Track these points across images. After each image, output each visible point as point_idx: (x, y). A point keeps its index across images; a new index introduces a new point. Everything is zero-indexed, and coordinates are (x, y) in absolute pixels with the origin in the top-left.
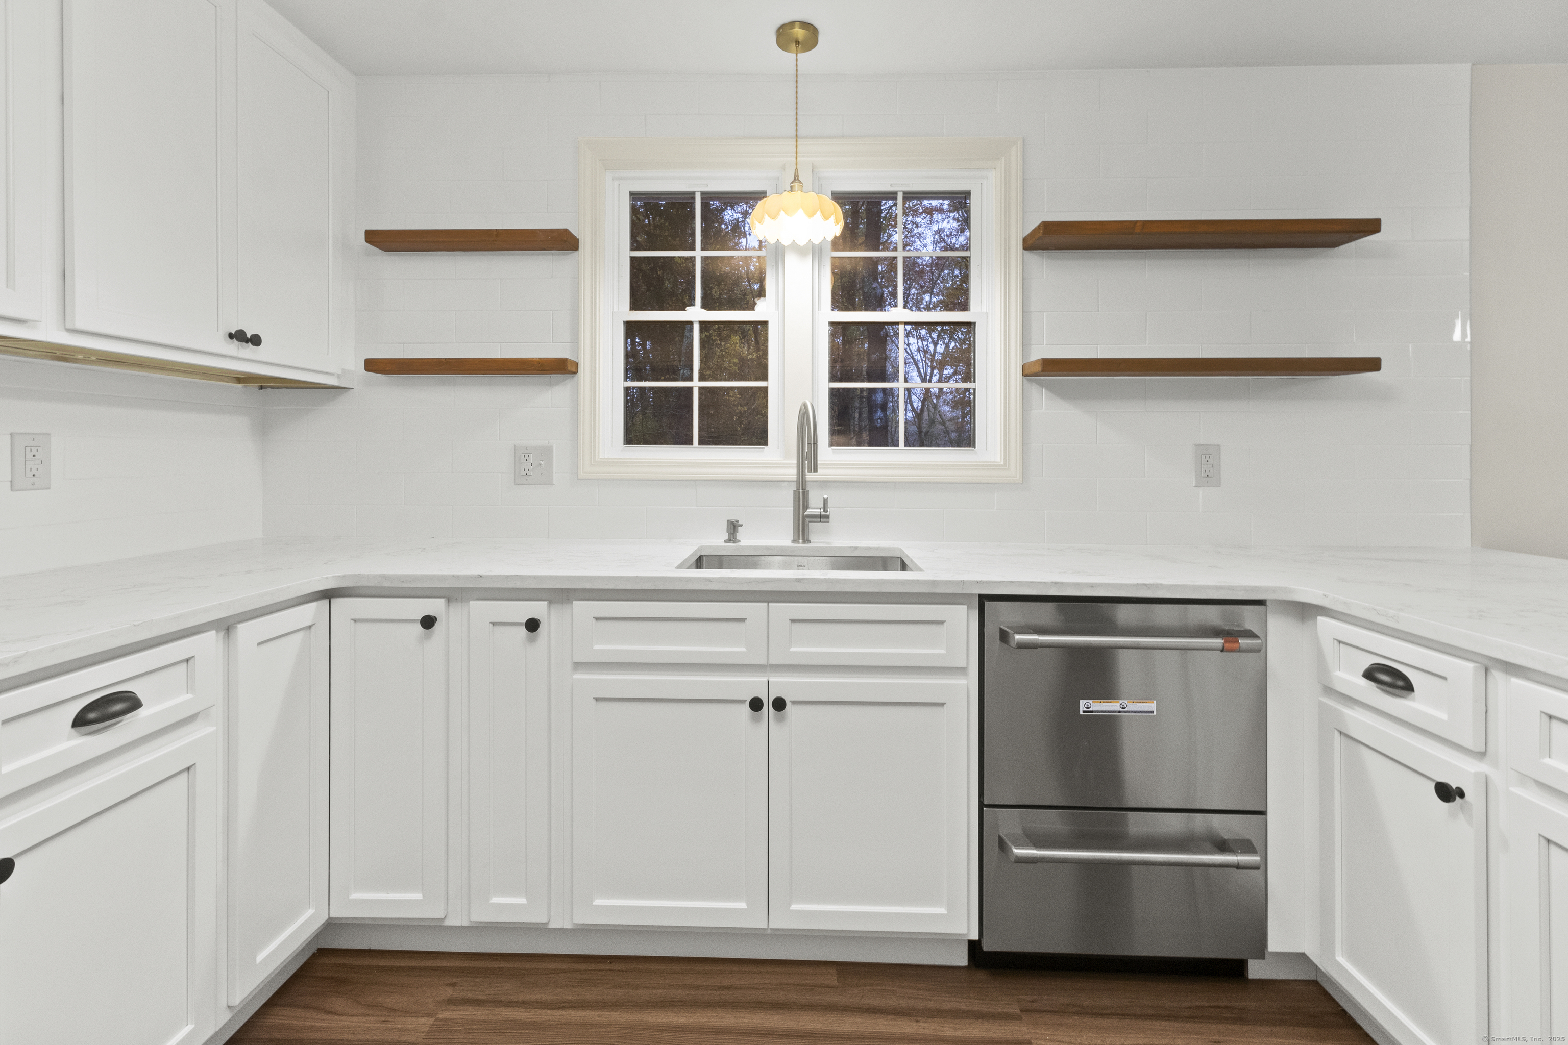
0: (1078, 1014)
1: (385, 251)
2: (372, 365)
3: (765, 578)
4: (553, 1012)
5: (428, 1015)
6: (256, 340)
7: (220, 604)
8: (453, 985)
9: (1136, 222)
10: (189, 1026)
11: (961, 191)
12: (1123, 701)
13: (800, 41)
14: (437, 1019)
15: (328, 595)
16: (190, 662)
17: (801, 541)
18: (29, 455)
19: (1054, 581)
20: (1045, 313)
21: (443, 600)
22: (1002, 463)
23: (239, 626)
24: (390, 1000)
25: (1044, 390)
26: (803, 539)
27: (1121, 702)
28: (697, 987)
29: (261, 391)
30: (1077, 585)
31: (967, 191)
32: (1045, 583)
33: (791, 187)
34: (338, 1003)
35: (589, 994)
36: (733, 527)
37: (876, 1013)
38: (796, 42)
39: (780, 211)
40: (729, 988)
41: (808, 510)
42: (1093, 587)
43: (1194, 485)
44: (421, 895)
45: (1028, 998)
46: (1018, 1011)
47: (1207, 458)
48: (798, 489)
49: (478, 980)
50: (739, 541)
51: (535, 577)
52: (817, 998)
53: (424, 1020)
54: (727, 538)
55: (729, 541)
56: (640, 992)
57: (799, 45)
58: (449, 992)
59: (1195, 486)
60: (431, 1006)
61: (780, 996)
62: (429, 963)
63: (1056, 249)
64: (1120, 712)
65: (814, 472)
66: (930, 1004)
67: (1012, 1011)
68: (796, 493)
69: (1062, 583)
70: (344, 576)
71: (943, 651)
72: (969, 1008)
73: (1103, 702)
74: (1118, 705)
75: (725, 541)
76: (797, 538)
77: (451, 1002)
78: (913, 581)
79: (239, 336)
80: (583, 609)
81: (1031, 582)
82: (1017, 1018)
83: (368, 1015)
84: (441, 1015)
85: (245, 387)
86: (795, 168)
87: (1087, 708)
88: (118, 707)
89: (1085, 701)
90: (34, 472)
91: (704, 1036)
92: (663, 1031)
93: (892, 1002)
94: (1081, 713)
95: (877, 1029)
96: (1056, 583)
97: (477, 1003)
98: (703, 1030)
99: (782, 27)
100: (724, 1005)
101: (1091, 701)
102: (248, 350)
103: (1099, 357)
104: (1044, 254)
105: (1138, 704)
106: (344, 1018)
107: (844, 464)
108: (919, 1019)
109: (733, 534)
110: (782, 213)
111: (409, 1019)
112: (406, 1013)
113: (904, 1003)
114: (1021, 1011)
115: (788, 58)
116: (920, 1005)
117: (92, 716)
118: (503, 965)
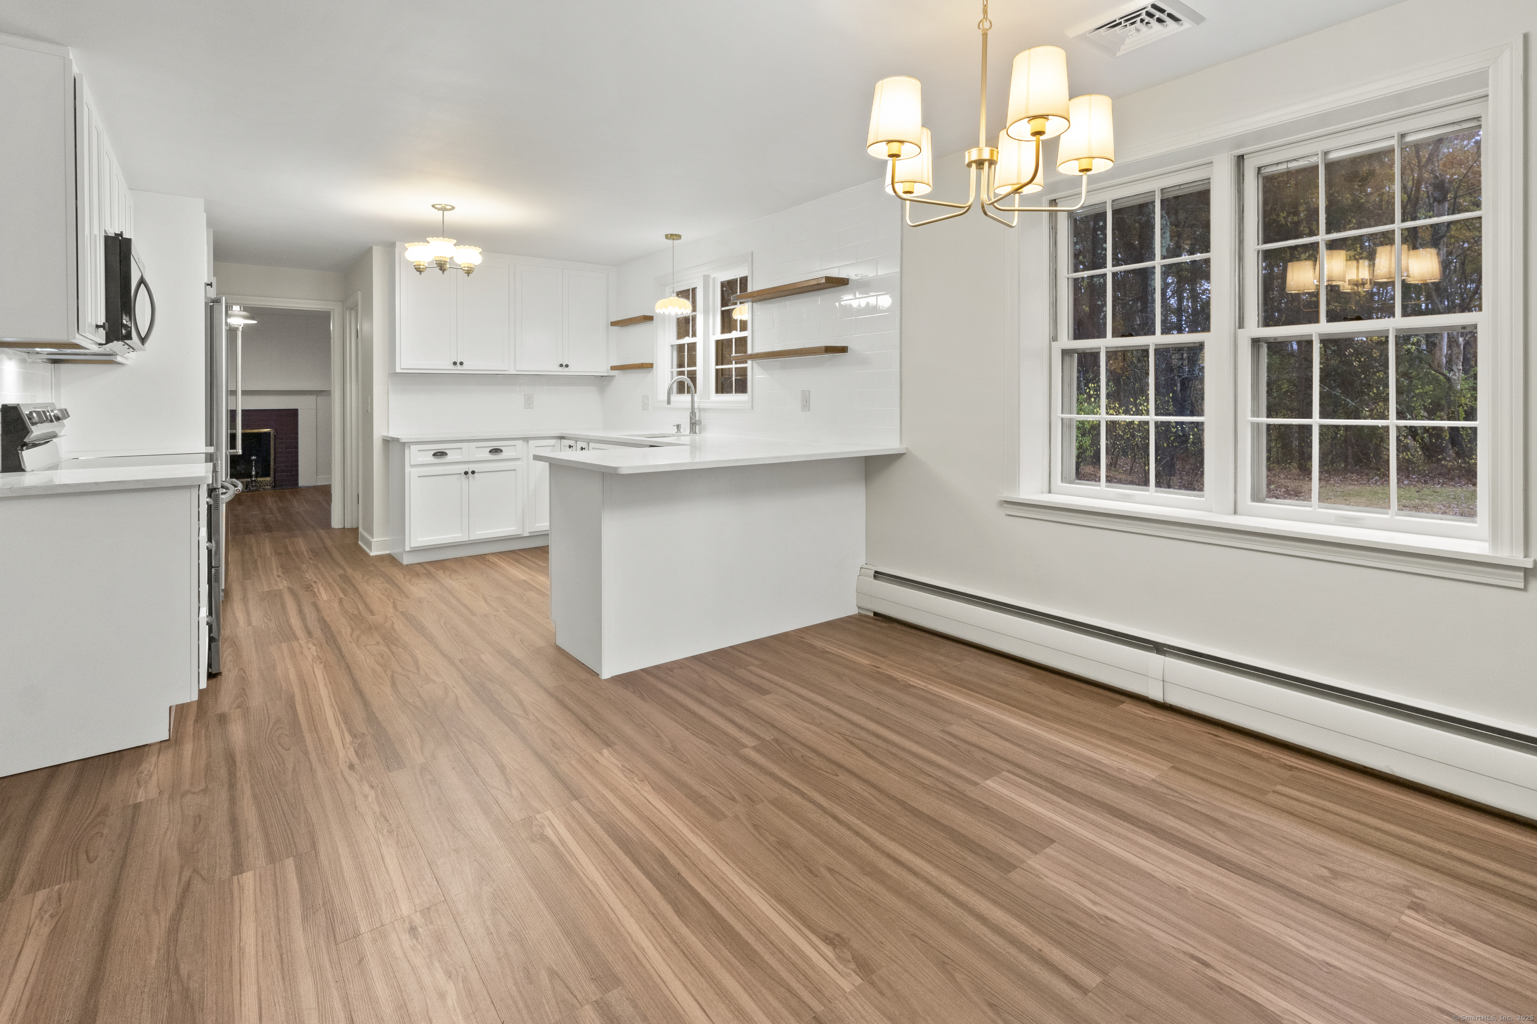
7: (521, 435)
15: (561, 438)
16: (515, 446)
88: (499, 451)
117: (493, 451)
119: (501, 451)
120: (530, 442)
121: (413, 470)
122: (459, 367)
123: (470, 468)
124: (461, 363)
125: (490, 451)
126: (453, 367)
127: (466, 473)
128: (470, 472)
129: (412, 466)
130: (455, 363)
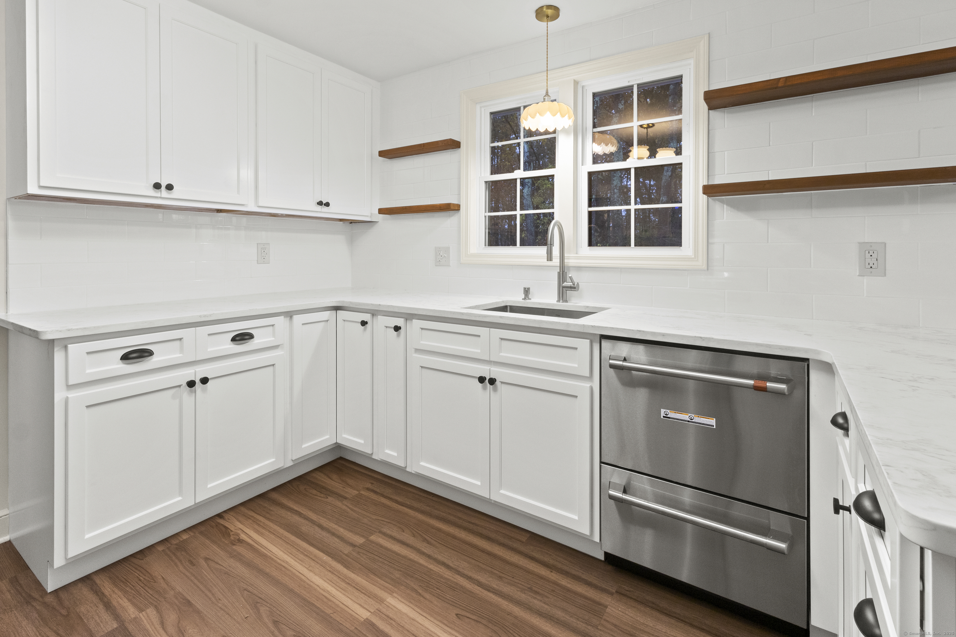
0: (652, 608)
1: (389, 159)
2: (381, 211)
3: (486, 315)
4: (398, 506)
5: (357, 491)
6: (327, 205)
7: (284, 306)
8: (372, 483)
9: (780, 79)
10: (274, 459)
11: (677, 76)
12: (691, 415)
13: (549, 15)
14: (359, 493)
15: (337, 308)
16: (274, 326)
17: (561, 301)
18: (263, 251)
19: (638, 330)
20: (726, 152)
21: (369, 315)
22: (693, 257)
23: (294, 316)
24: (350, 481)
25: (725, 206)
26: (562, 300)
27: (689, 415)
28: (460, 518)
29: (351, 224)
30: (654, 334)
31: (680, 75)
32: (633, 330)
33: (544, 99)
34: (335, 477)
35: (416, 504)
36: (527, 291)
37: (533, 560)
38: (547, 16)
39: (536, 113)
40: (473, 524)
41: (565, 283)
42: (664, 335)
43: (857, 275)
44: (363, 442)
45: (627, 588)
46: (614, 591)
47: (871, 253)
48: (560, 271)
49: (381, 485)
50: (530, 299)
51: (398, 307)
52: (510, 543)
53: (355, 491)
54: (524, 297)
55: (525, 299)
56: (436, 511)
57: (548, 18)
58: (369, 485)
59: (859, 276)
60: (361, 488)
61: (493, 535)
62: (370, 474)
63: (732, 106)
64: (689, 421)
65: (550, 261)
66: (565, 568)
67: (611, 590)
68: (559, 273)
69: (643, 331)
70: (339, 301)
71: (576, 366)
72: (586, 578)
73: (677, 413)
74: (688, 416)
75: (523, 299)
76: (559, 299)
77: (368, 489)
78: (557, 322)
79: (320, 203)
80: (417, 324)
81: (624, 329)
82: (611, 594)
83: (340, 483)
84: (362, 492)
85: (344, 223)
86: (546, 88)
87: (666, 415)
88: (247, 337)
89: (665, 410)
90: (264, 257)
91: (447, 537)
92: (433, 528)
93: (546, 559)
94: (662, 417)
95: (528, 566)
96: (640, 331)
97: (375, 492)
98: (448, 534)
99: (537, 11)
100: (465, 529)
101: (669, 411)
102: (325, 209)
103: (770, 179)
104: (726, 111)
105: (702, 418)
106: (333, 482)
107: (592, 256)
108: (553, 571)
109: (527, 295)
110: (538, 114)
111: (351, 489)
112: (351, 487)
113: (551, 562)
114: (616, 592)
115: (543, 25)
116: (559, 565)
117: (237, 338)
118: (394, 483)
119: (251, 336)
120: (295, 317)
121: (73, 395)
122: (164, 192)
123: (196, 373)
124: (170, 187)
125: (234, 339)
126: (153, 192)
127: (191, 384)
128: (198, 381)
129: (70, 387)
130: (157, 186)
